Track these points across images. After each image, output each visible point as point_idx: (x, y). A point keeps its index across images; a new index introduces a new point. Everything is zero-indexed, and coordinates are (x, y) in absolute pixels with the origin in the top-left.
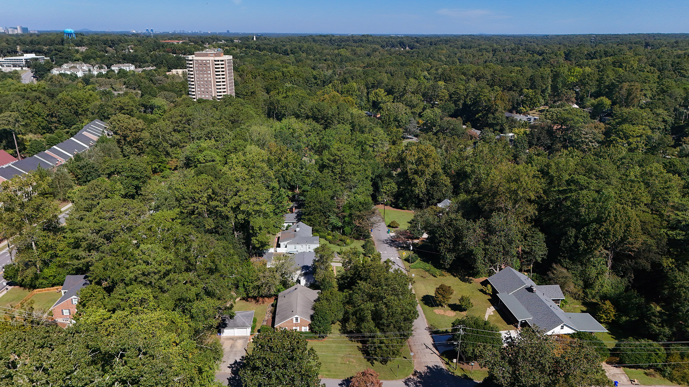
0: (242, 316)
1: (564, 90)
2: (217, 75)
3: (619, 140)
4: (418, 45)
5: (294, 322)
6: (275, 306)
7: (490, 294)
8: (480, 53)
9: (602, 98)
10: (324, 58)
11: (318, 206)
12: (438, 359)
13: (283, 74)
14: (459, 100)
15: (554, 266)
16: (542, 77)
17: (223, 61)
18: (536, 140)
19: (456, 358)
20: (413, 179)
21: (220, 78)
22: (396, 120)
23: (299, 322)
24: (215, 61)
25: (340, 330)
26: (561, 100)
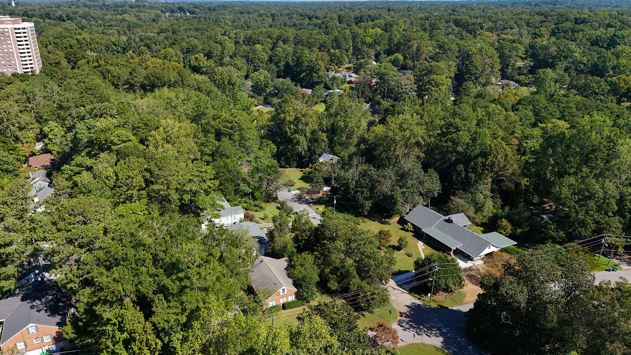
1: (365, 48)
2: (19, 45)
3: (433, 88)
4: (198, 10)
5: (281, 294)
7: (411, 231)
8: (261, 18)
9: (396, 54)
10: (109, 24)
11: (228, 176)
12: (410, 297)
13: (78, 42)
14: (279, 61)
15: (452, 197)
16: (344, 38)
17: (24, 29)
18: (361, 93)
19: (431, 293)
20: (295, 138)
21: (23, 49)
22: (230, 83)
23: (286, 292)
24: (15, 29)
26: (363, 58)
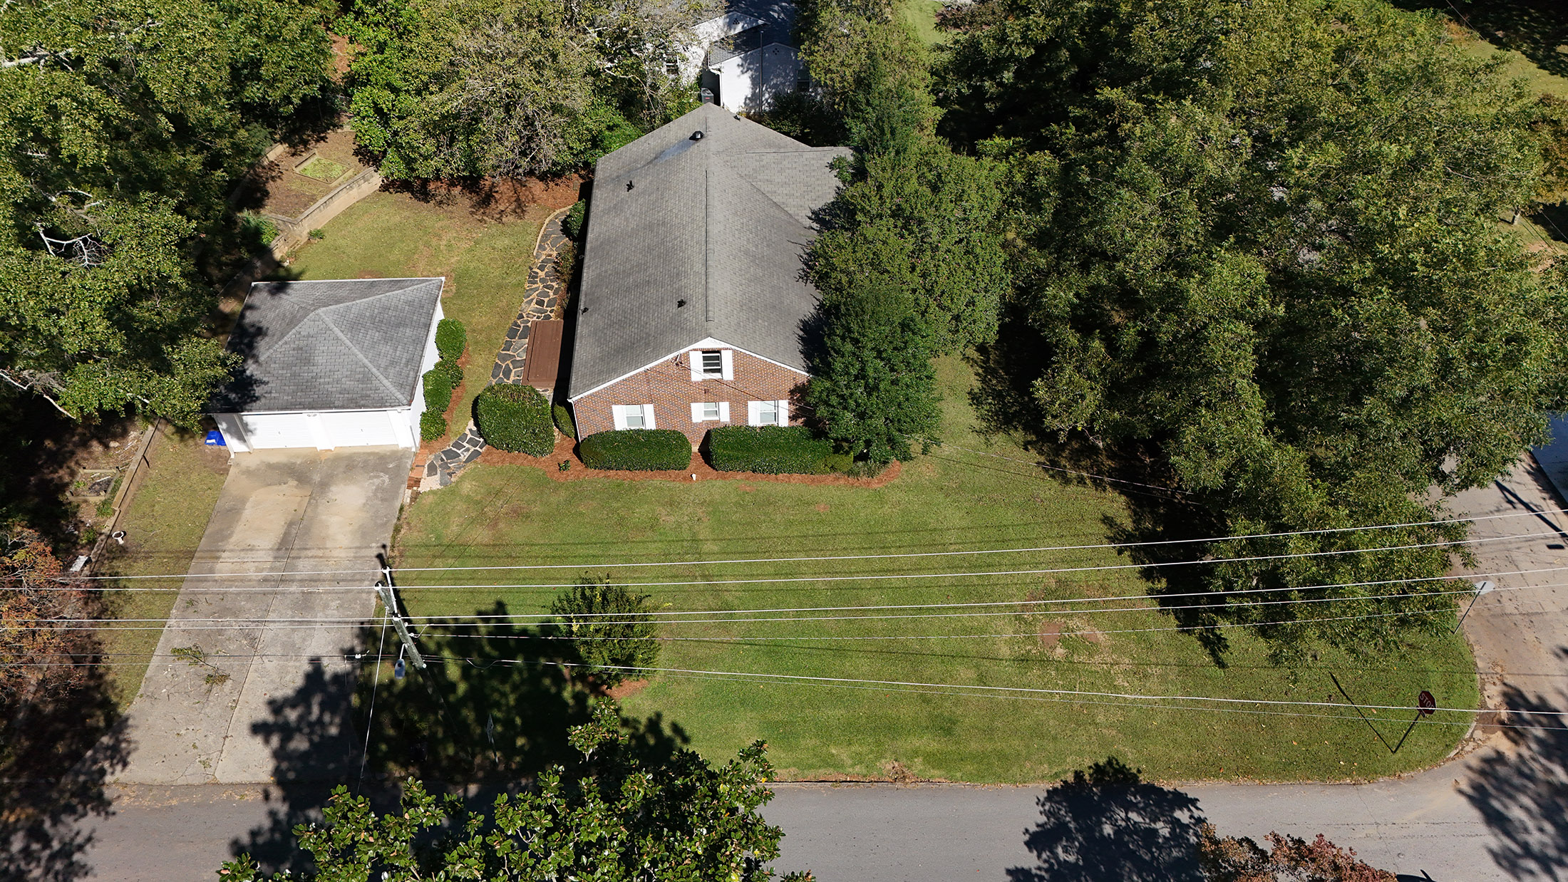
0: (354, 326)
5: (697, 372)
6: (576, 232)
23: (728, 373)
25: (975, 399)
